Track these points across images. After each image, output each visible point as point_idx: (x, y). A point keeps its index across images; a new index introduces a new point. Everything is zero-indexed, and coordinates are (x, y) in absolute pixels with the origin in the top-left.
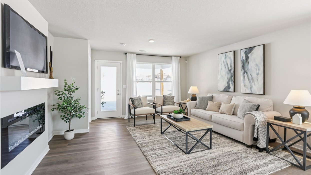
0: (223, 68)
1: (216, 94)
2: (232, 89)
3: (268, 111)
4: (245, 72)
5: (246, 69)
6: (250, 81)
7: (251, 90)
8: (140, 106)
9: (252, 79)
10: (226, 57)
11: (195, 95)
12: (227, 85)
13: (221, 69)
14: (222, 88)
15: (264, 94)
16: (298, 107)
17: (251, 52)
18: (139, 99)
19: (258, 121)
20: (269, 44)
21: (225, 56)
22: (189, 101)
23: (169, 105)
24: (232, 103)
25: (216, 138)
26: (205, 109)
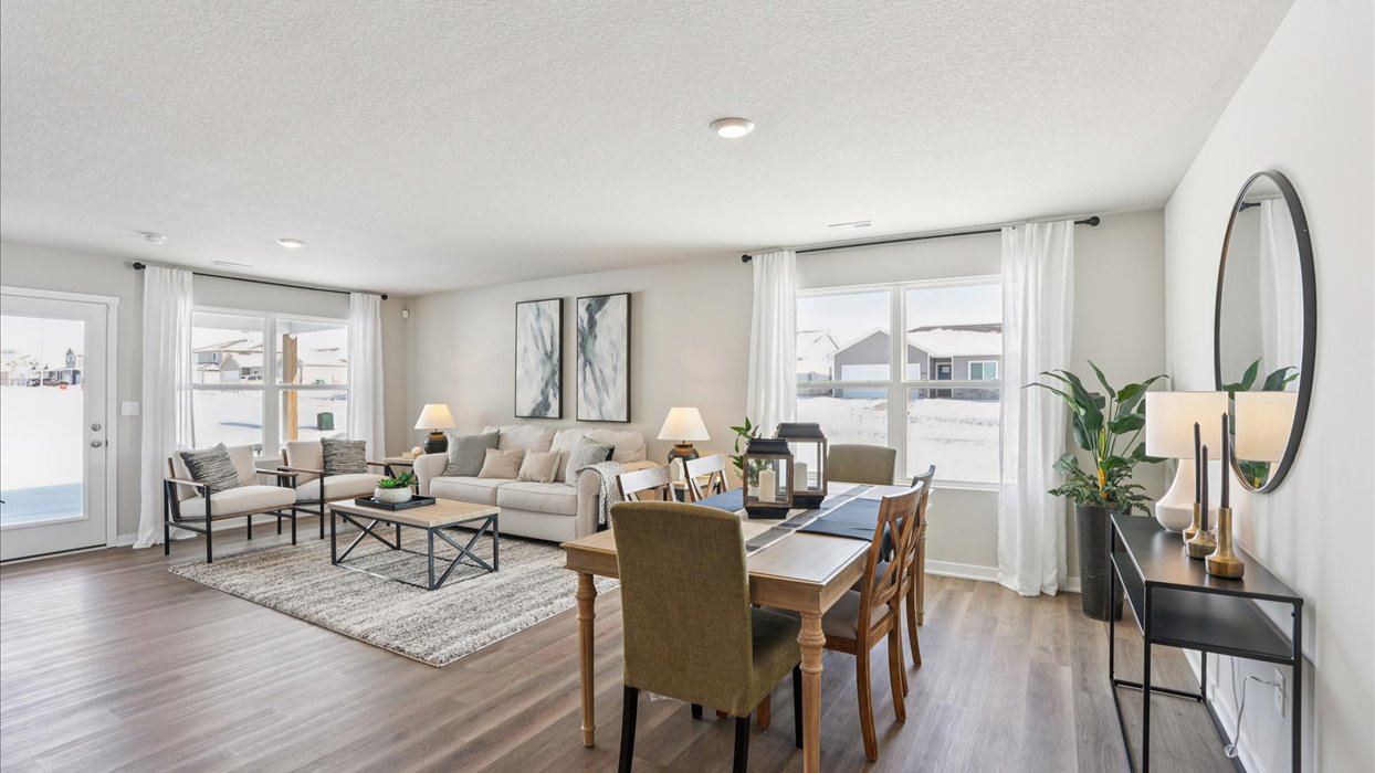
0: (532, 348)
1: (510, 427)
2: (554, 411)
3: (633, 461)
4: (588, 362)
5: (589, 355)
6: (597, 388)
7: (601, 412)
8: (226, 484)
9: (604, 382)
10: (539, 315)
11: (441, 433)
12: (540, 399)
13: (526, 350)
14: (526, 408)
15: (629, 420)
16: (681, 443)
17: (600, 309)
18: (220, 455)
19: (607, 484)
20: (640, 293)
21: (536, 312)
22: (421, 454)
23: (345, 472)
24: (554, 449)
25: (510, 549)
26: (476, 475)
